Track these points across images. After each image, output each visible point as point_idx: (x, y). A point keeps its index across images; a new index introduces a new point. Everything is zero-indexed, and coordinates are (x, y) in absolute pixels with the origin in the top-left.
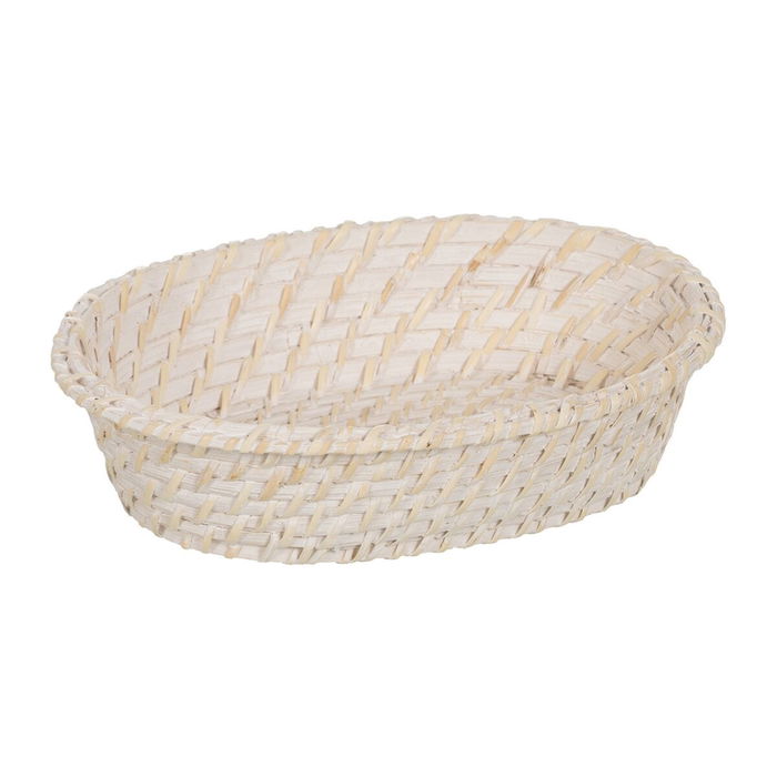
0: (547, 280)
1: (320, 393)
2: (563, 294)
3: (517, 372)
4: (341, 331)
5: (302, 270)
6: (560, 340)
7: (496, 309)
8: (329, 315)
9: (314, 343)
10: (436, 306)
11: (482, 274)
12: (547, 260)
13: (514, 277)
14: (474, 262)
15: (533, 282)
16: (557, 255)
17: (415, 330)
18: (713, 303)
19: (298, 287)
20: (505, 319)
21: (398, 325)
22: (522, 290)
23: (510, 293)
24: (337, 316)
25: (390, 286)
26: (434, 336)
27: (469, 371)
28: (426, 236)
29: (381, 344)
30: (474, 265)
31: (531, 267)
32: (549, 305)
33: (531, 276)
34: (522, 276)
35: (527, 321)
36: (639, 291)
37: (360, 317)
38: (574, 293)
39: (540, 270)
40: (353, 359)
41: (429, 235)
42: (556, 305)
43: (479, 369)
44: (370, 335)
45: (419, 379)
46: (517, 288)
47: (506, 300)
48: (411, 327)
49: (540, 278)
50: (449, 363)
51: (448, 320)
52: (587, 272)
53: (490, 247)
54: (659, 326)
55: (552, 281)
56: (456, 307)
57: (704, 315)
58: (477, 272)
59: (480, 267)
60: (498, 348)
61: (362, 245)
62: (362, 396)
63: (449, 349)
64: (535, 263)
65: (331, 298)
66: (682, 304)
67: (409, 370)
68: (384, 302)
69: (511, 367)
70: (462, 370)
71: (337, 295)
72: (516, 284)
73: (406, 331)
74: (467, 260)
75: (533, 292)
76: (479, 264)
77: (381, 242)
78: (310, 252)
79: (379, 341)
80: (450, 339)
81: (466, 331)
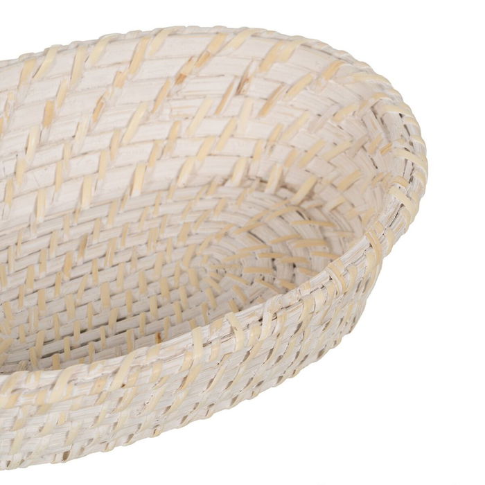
0: (252, 88)
1: (40, 219)
2: (269, 101)
3: (231, 176)
4: (57, 152)
5: (11, 103)
6: (269, 147)
7: (205, 117)
8: (42, 140)
9: (31, 169)
10: (148, 118)
11: (190, 85)
12: (251, 71)
13: (220, 86)
14: (181, 75)
15: (239, 91)
16: (260, 66)
17: (129, 144)
18: (414, 141)
19: (9, 118)
20: (216, 126)
21: (112, 139)
22: (229, 99)
23: (218, 102)
24: (50, 139)
25: (100, 107)
26: (148, 147)
27: (183, 179)
28: (131, 53)
29: (97, 160)
30: (180, 78)
31: (236, 77)
32: (256, 112)
33: (236, 85)
34: (227, 85)
35: (236, 127)
36: (341, 107)
37: (74, 137)
38: (279, 102)
39: (244, 80)
40: (71, 179)
41: (135, 52)
42: (262, 112)
43: (194, 174)
44: (85, 154)
45: (136, 193)
46: (224, 97)
47: (214, 109)
48: (124, 141)
49: (245, 87)
50: (164, 172)
51: (160, 131)
52: (290, 82)
53: (195, 60)
54: (363, 147)
55: (257, 89)
56: (168, 119)
57: (406, 160)
58: (184, 84)
59: (186, 80)
60: (210, 155)
61: (69, 69)
62: (81, 219)
63: (163, 158)
64: (240, 73)
65: (43, 123)
66: (383, 136)
67: (126, 182)
68: (96, 121)
69: (225, 171)
70: (178, 177)
71: (49, 118)
72: (223, 92)
73: (120, 146)
74: (173, 73)
75: (239, 100)
76: (185, 77)
77: (88, 64)
78: (17, 83)
79: (94, 158)
80: (163, 150)
81: (179, 141)
